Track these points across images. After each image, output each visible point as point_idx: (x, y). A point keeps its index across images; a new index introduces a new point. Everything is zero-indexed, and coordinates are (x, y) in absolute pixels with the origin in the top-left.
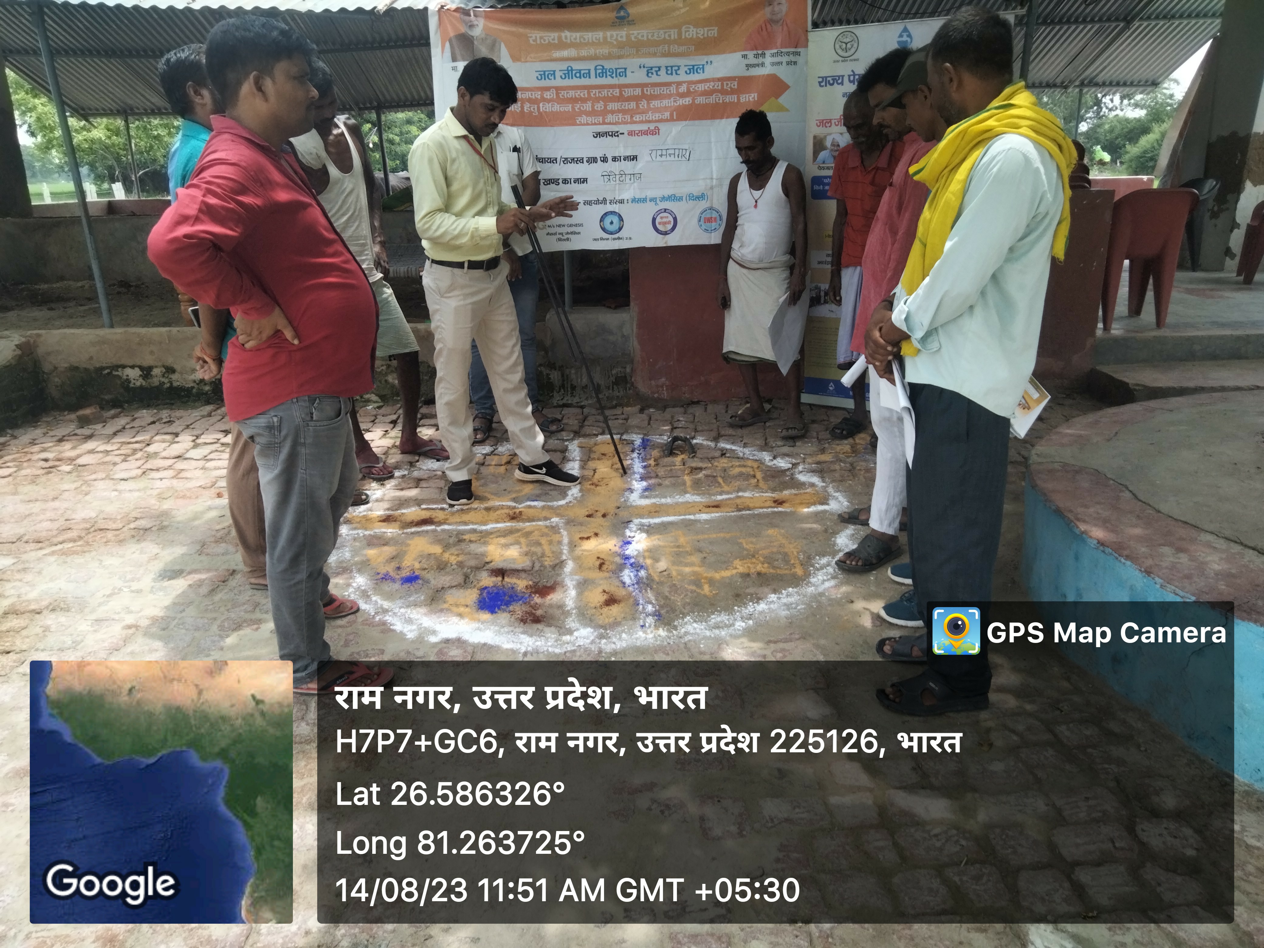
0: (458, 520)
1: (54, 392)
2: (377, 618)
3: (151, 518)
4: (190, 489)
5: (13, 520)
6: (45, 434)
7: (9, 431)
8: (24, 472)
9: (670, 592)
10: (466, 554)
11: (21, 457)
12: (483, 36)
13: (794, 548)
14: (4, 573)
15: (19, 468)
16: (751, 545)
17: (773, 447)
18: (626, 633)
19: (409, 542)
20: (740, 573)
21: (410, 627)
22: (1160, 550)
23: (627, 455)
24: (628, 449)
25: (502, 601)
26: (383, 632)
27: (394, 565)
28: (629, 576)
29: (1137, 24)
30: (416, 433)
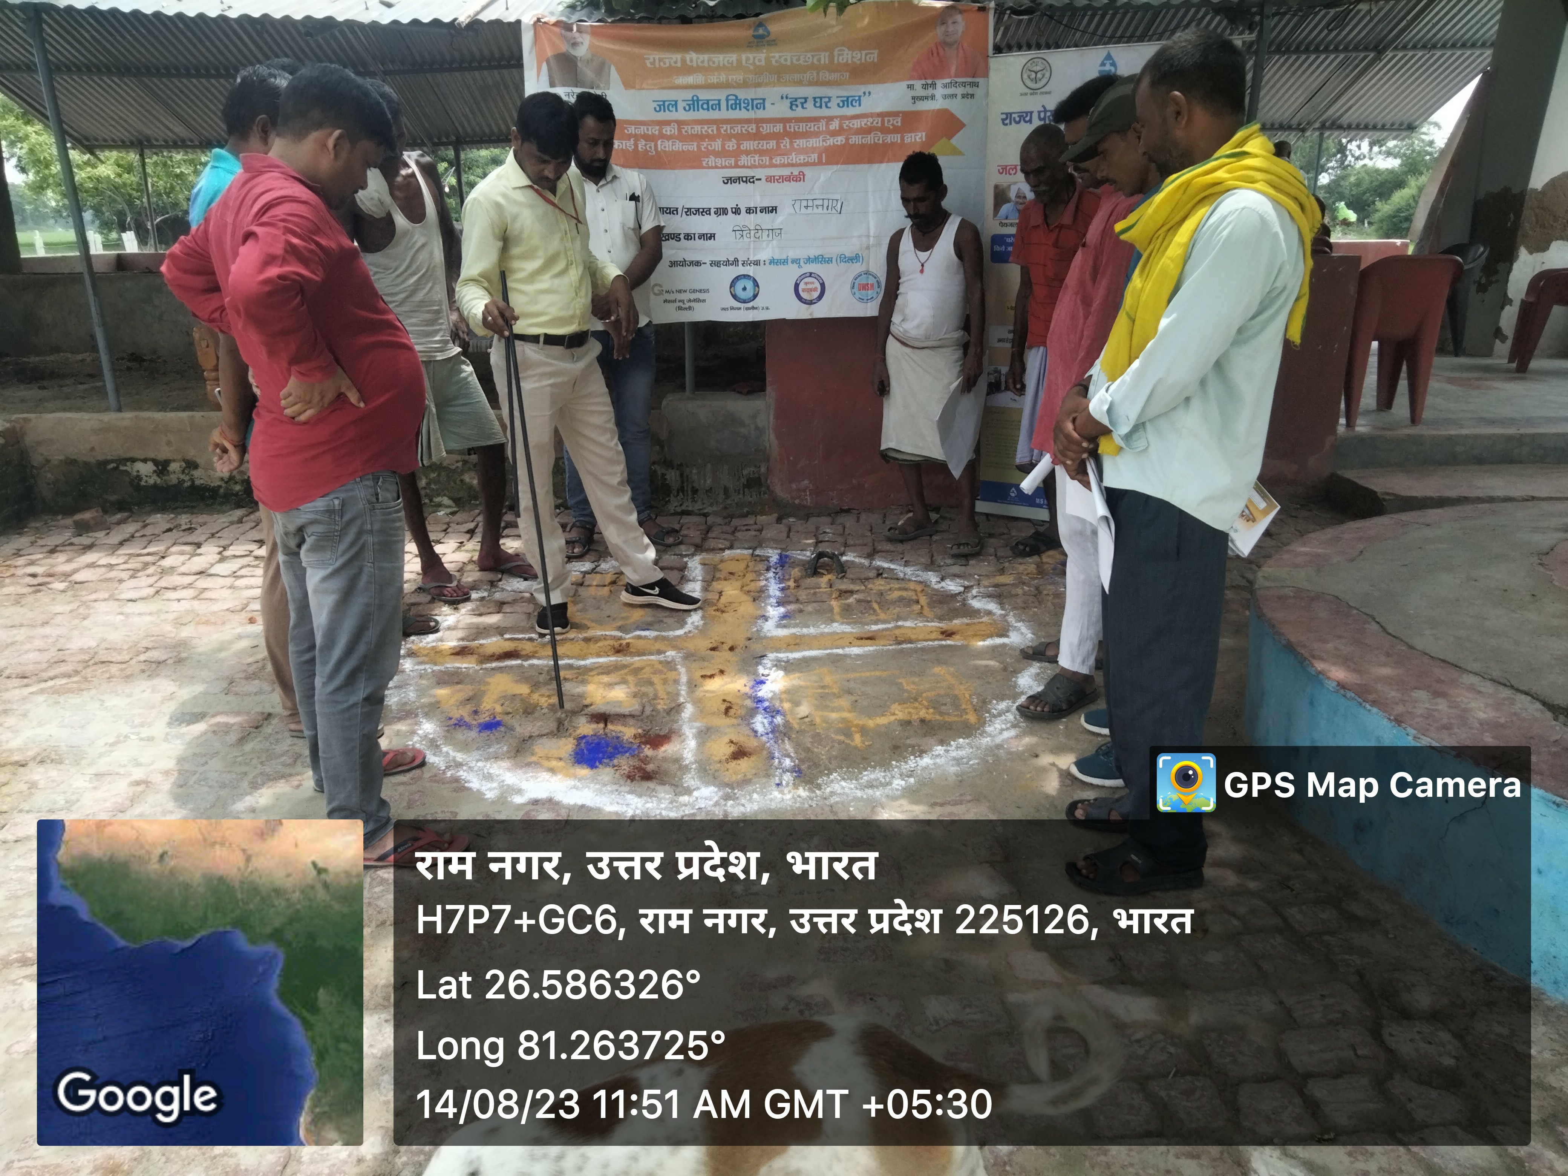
0: (550, 653)
1: (45, 491)
2: (449, 774)
3: (166, 648)
4: (215, 613)
6: (32, 543)
8: (6, 590)
9: (812, 743)
12: (589, 56)
13: (966, 689)
16: (913, 686)
17: (940, 566)
18: (758, 793)
19: (488, 680)
20: (899, 721)
21: (489, 785)
22: (1414, 694)
23: (761, 574)
24: (762, 566)
25: (604, 753)
26: (455, 790)
27: (469, 708)
28: (763, 723)
29: (1391, 55)
30: (499, 546)
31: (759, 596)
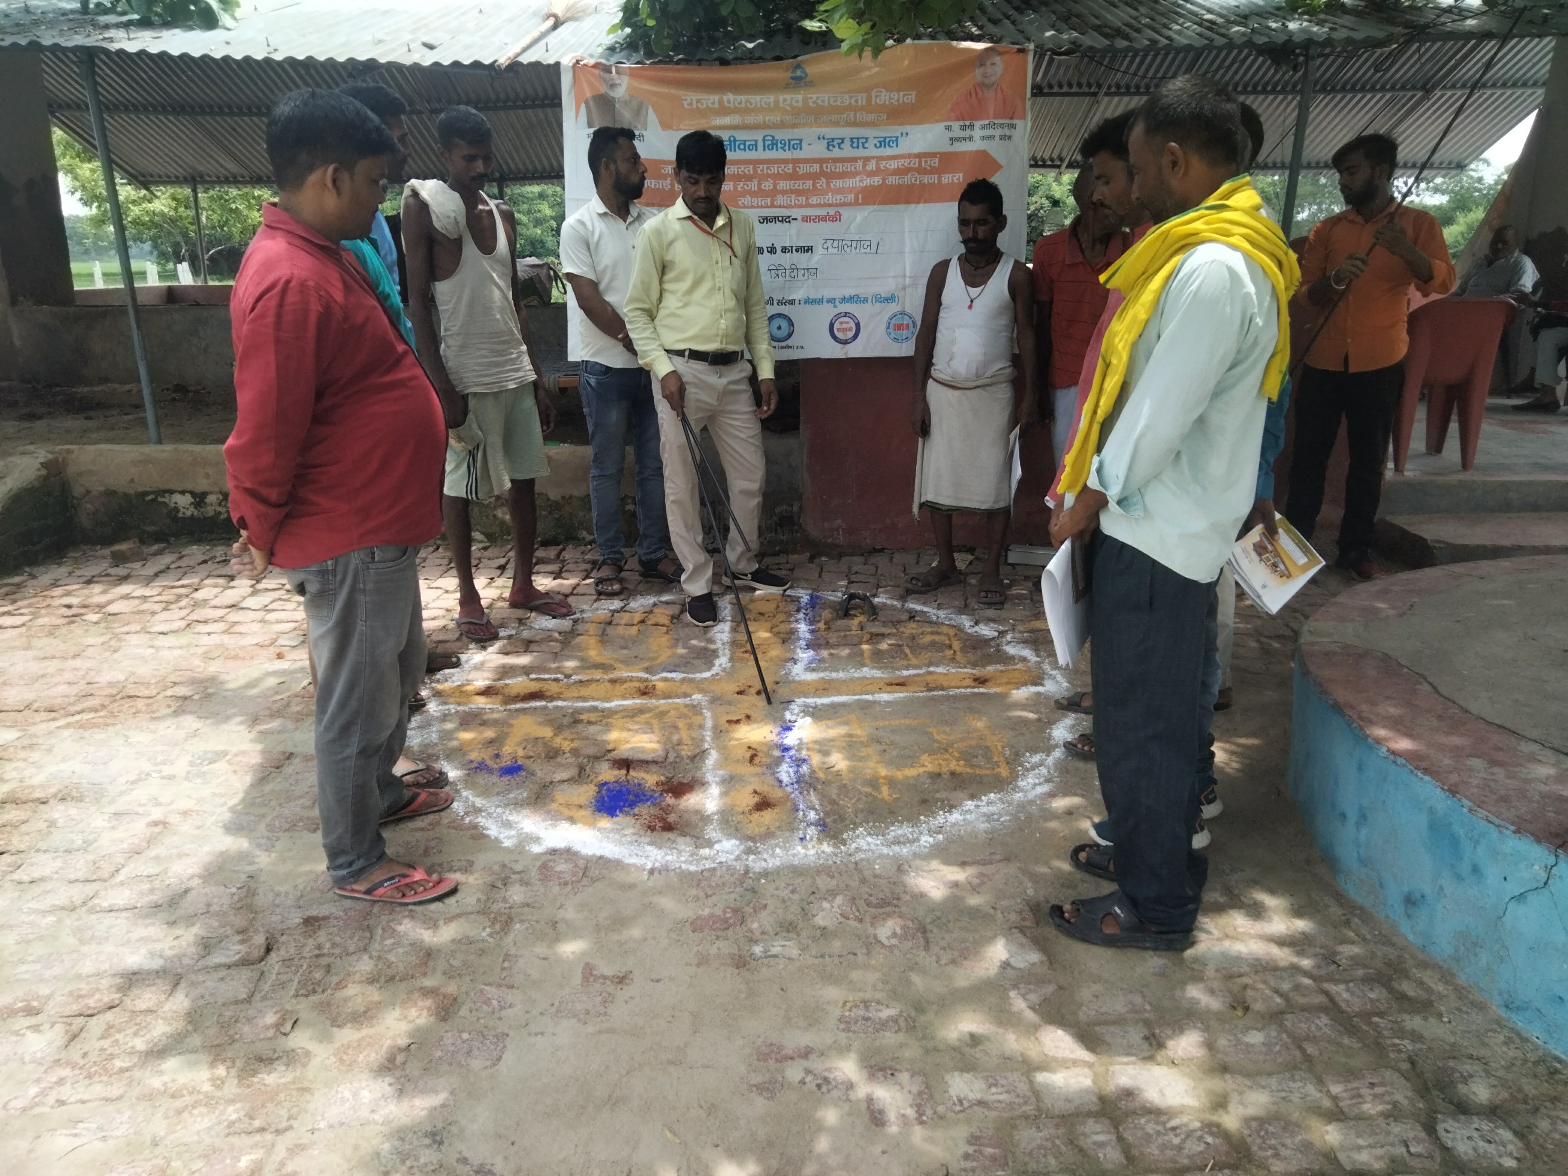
0: (576, 695)
1: (85, 521)
2: (467, 820)
3: (193, 683)
4: (244, 647)
5: (22, 682)
6: (70, 574)
7: (27, 569)
8: (41, 621)
9: (839, 795)
10: (583, 739)
11: (38, 602)
12: (627, 98)
13: (998, 741)
14: (5, 750)
15: (35, 616)
16: (943, 736)
17: (974, 610)
18: (780, 848)
19: (512, 721)
20: (929, 773)
21: (507, 833)
22: (1469, 763)
23: (791, 615)
24: (792, 607)
25: (625, 801)
26: (473, 837)
27: (491, 751)
28: (788, 772)
29: (1439, 94)
30: (531, 582)
31: (788, 638)
